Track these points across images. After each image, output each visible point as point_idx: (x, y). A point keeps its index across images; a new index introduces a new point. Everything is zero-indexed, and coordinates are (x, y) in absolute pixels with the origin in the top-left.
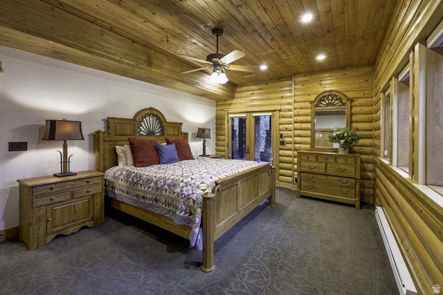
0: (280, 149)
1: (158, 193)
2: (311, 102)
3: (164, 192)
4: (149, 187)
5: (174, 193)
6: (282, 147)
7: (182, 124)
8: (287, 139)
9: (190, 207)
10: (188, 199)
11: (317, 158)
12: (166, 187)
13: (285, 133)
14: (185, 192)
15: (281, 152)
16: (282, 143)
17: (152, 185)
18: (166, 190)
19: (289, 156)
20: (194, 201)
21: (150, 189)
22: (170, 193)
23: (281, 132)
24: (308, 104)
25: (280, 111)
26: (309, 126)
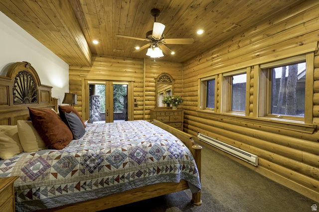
0: (135, 110)
1: (142, 164)
2: (155, 79)
3: (150, 161)
4: (124, 164)
5: (164, 157)
6: (136, 108)
7: (52, 87)
8: (139, 103)
9: (184, 162)
10: (181, 157)
11: (165, 113)
12: (149, 155)
13: (138, 98)
14: (175, 153)
15: (135, 112)
16: (136, 105)
17: (127, 159)
18: (151, 158)
19: (140, 114)
20: (187, 156)
21: (127, 166)
22: (158, 159)
23: (135, 98)
24: (153, 79)
25: (134, 82)
26: (153, 93)
